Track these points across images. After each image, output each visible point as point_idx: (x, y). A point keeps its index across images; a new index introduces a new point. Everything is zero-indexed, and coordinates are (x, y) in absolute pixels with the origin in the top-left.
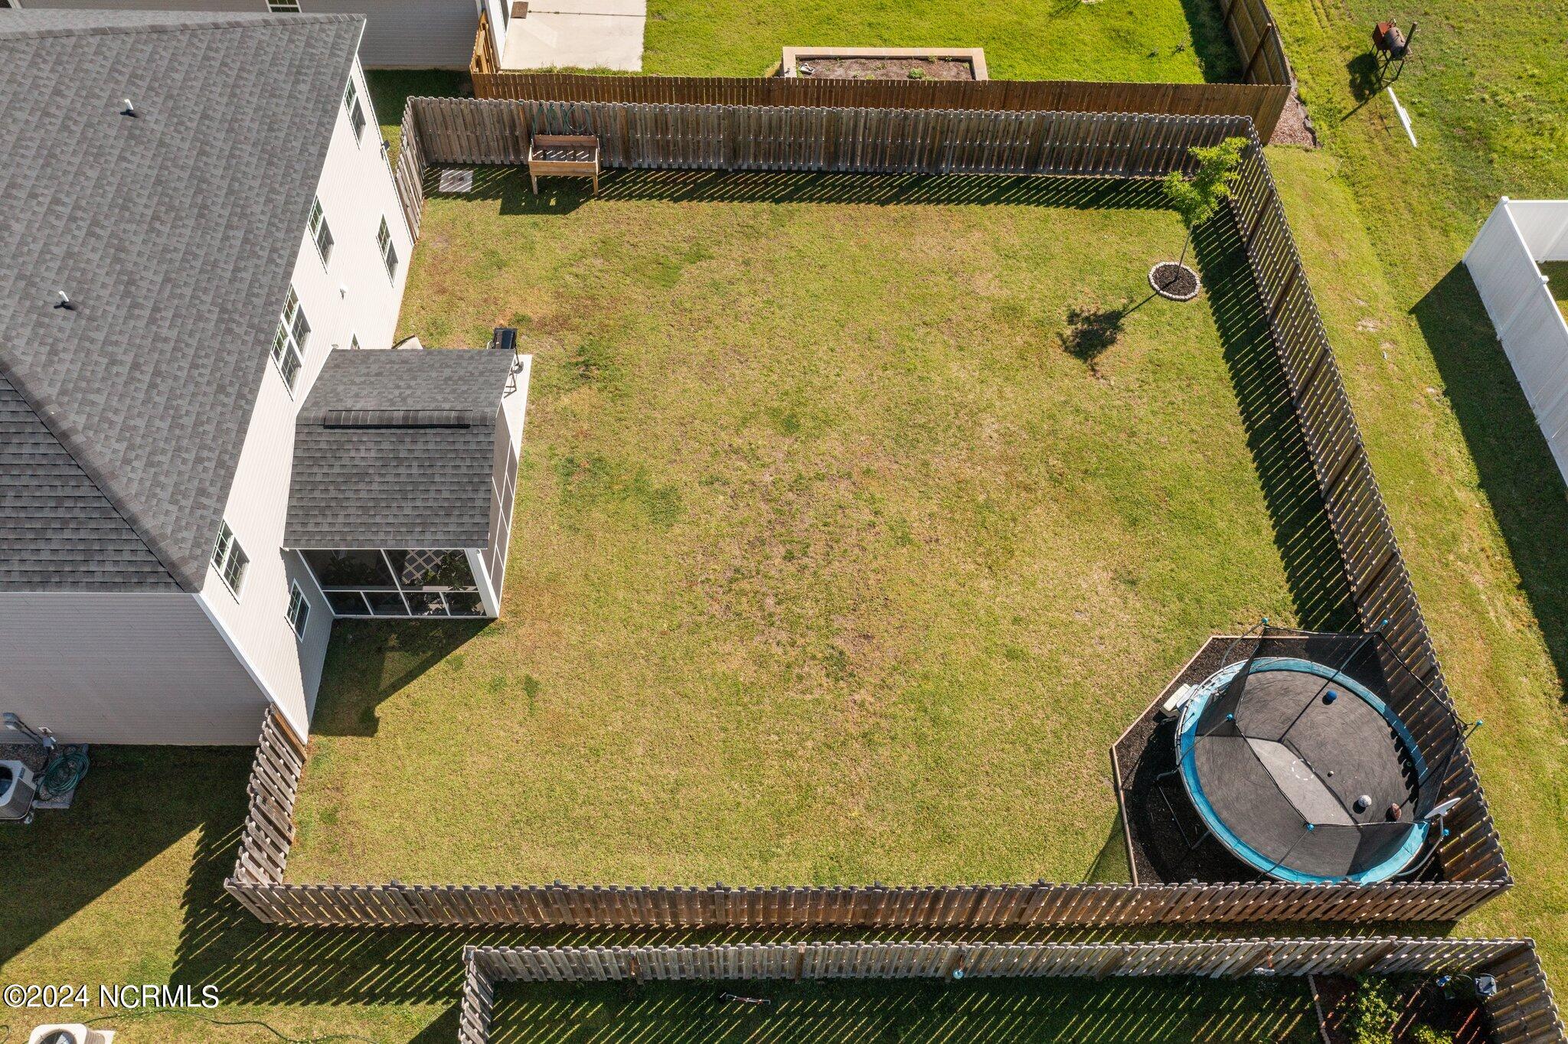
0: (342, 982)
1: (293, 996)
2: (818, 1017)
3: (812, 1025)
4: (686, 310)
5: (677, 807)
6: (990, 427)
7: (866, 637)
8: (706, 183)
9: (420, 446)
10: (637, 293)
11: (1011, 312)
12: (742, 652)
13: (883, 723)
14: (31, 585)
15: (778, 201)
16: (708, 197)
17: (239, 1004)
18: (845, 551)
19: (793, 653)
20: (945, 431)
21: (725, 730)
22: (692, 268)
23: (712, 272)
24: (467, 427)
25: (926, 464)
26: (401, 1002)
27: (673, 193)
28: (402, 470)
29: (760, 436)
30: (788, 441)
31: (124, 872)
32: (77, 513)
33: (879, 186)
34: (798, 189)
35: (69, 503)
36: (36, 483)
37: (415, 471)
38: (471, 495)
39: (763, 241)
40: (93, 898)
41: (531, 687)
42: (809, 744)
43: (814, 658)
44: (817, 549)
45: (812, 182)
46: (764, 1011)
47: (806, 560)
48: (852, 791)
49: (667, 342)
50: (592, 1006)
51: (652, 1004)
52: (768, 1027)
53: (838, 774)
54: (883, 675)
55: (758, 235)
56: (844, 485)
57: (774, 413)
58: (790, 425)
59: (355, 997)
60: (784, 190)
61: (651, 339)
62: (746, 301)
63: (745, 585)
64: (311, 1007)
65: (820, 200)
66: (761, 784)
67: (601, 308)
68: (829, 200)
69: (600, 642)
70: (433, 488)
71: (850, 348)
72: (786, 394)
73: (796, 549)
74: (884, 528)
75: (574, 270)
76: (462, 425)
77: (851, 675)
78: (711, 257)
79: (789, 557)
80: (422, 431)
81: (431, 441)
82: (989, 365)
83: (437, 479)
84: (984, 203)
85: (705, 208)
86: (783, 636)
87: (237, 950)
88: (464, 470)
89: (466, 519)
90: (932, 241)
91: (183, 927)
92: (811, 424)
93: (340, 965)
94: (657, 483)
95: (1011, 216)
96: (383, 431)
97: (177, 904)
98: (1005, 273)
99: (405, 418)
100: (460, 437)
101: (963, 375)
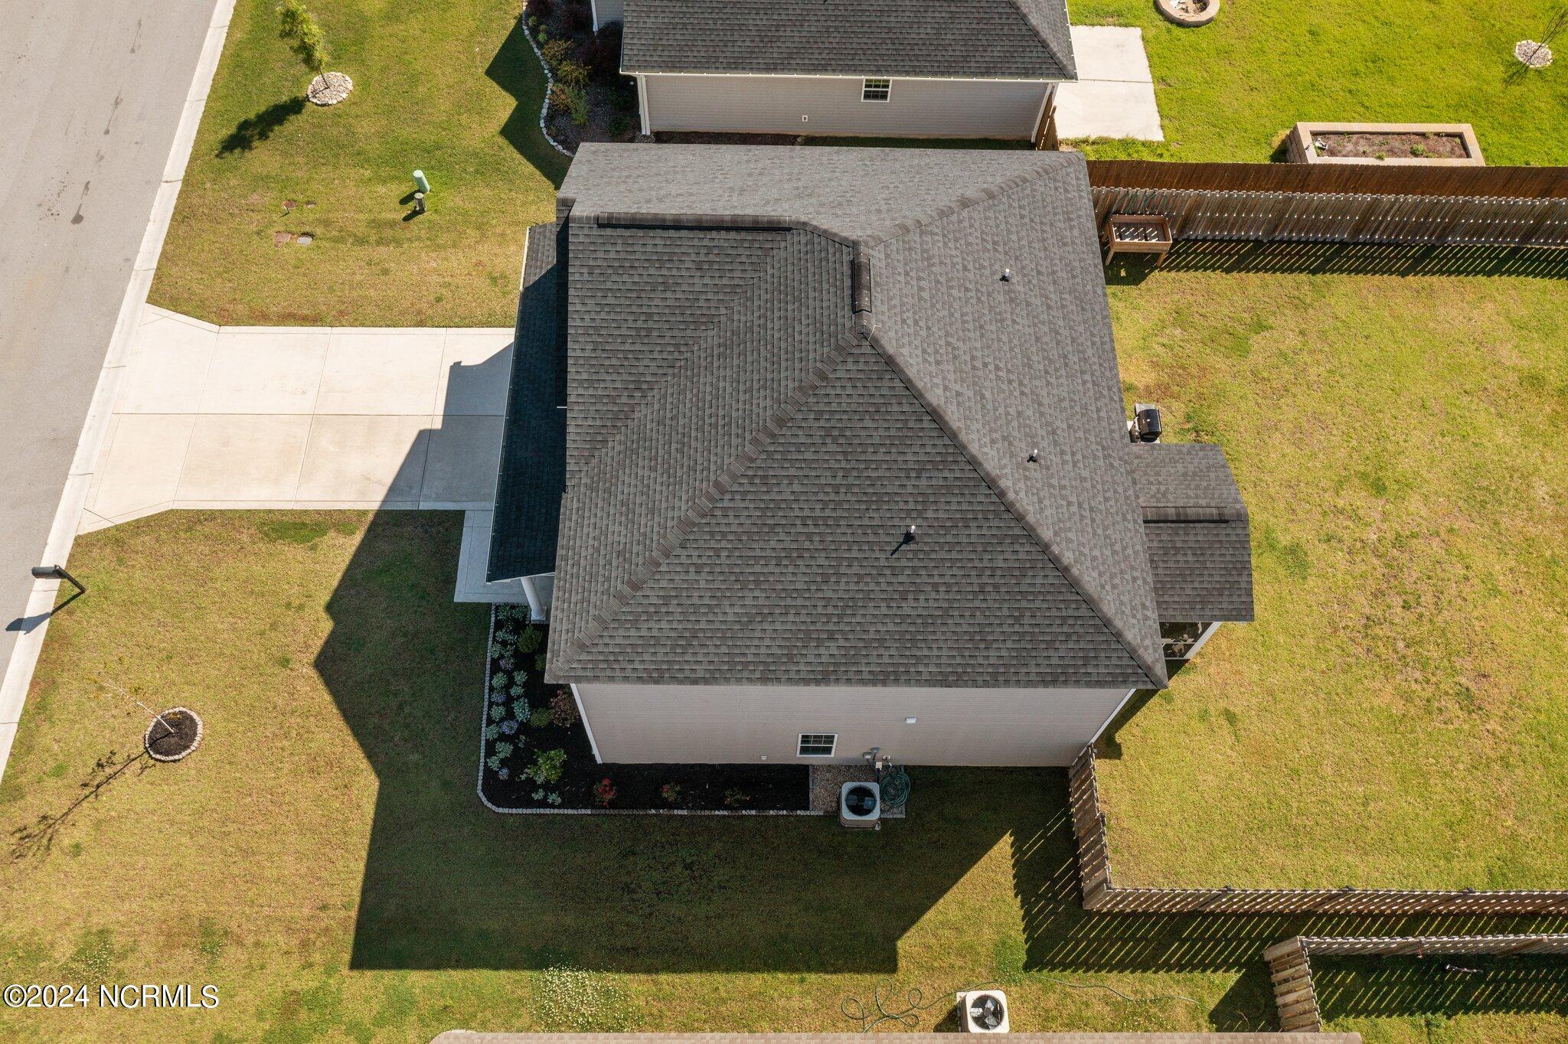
0: (1155, 957)
1: (1121, 967)
2: (1519, 983)
3: (1516, 989)
4: (1264, 379)
5: (1370, 817)
6: (1541, 491)
7: (1484, 676)
8: (1249, 253)
9: (1192, 538)
10: (1219, 362)
11: (1534, 381)
12: (1389, 688)
13: (1514, 748)
14: (1045, 683)
15: (1314, 272)
16: (1253, 268)
17: (1084, 972)
18: (1450, 601)
19: (1430, 689)
20: (1506, 493)
21: (1393, 754)
22: (1258, 338)
23: (1275, 341)
24: (1227, 522)
25: (1496, 523)
26: (1204, 971)
27: (1223, 264)
28: (1180, 558)
29: (1356, 497)
30: (1381, 502)
31: (963, 869)
32: (1078, 629)
33: (1395, 256)
34: (1328, 260)
35: (1071, 622)
36: (1046, 606)
37: (1190, 558)
38: (1236, 578)
39: (1310, 311)
40: (948, 889)
41: (1230, 717)
42: (1461, 766)
43: (1447, 693)
44: (1427, 599)
45: (1337, 253)
46: (1478, 979)
47: (1420, 609)
48: (1501, 804)
49: (1257, 409)
50: (1349, 974)
51: (1393, 973)
52: (1484, 991)
53: (1489, 792)
54: (1505, 708)
55: (1307, 307)
56: (1435, 543)
57: (1364, 476)
58: (1378, 488)
59: (1168, 967)
60: (1316, 261)
61: (1243, 405)
62: (1313, 371)
63: (1377, 630)
64: (1138, 974)
65: (1349, 271)
66: (1431, 799)
67: (1193, 377)
68: (1357, 271)
69: (1275, 680)
70: (1206, 572)
71: (1409, 415)
72: (1368, 458)
73: (1411, 599)
74: (1476, 581)
75: (1161, 340)
76: (1222, 520)
77: (1480, 708)
78: (1271, 328)
79: (1406, 606)
80: (1192, 525)
81: (1199, 535)
82: (1528, 431)
83: (1209, 565)
84: (1489, 274)
85: (1253, 279)
86: (1418, 675)
87: (1068, 931)
88: (1228, 558)
89: (1235, 598)
90: (1454, 312)
91: (1022, 912)
92: (1396, 487)
93: (1149, 942)
94: (1285, 540)
95: (1515, 288)
96: (1161, 525)
97: (1011, 893)
98: (1522, 343)
99: (1178, 514)
100: (1222, 530)
101: (1509, 441)
